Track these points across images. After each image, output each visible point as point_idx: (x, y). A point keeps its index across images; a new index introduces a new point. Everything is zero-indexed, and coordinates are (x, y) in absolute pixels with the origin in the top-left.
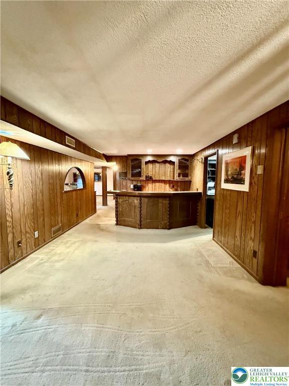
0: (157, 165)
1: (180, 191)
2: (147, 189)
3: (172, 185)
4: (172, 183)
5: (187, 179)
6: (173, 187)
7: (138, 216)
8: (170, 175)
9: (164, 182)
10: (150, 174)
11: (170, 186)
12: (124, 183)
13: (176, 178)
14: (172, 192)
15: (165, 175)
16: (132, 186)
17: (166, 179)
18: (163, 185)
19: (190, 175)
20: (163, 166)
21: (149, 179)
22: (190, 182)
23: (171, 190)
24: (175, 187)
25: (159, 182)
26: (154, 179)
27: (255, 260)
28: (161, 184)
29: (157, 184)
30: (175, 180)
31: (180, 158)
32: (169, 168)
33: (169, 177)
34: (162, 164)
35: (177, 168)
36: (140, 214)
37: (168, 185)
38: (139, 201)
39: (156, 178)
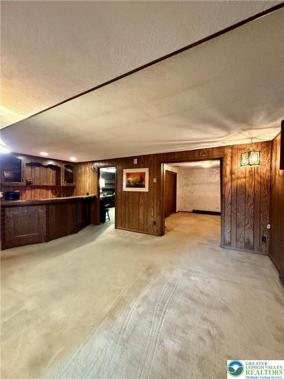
0: (38, 169)
2: (24, 196)
3: (54, 191)
4: (56, 189)
5: (71, 185)
6: (56, 193)
7: (45, 227)
8: (52, 180)
9: (46, 188)
10: (29, 178)
11: (52, 192)
15: (47, 181)
17: (48, 185)
18: (45, 191)
19: (75, 181)
20: (44, 170)
21: (30, 186)
22: (74, 187)
23: (54, 196)
24: (57, 193)
25: (40, 188)
26: (33, 185)
27: (155, 227)
28: (42, 190)
29: (38, 191)
30: (61, 186)
31: (66, 165)
32: (51, 173)
33: (51, 182)
34: (44, 168)
35: (64, 174)
36: (47, 224)
37: (50, 191)
38: (45, 210)
39: (37, 183)
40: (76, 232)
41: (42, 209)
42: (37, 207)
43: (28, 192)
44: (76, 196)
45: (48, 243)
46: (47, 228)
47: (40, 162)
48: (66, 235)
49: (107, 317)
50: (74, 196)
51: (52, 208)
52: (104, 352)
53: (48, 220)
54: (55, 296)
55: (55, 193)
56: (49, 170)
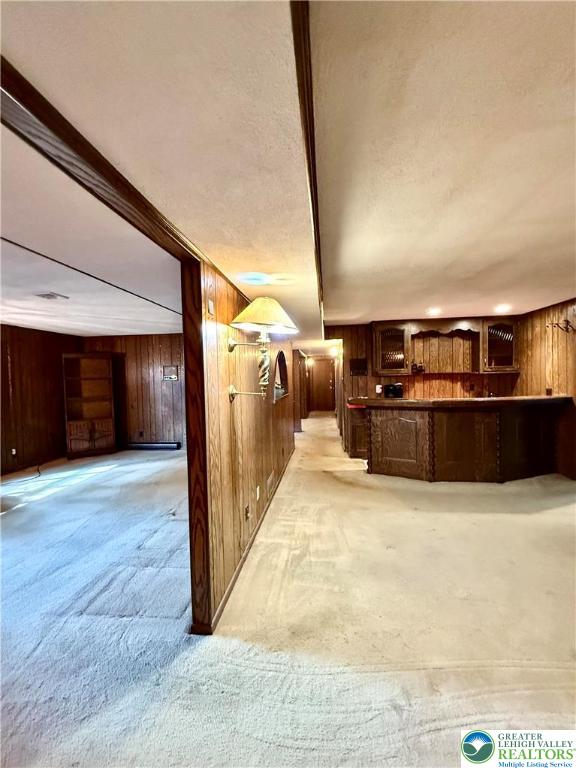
0: (435, 341)
1: (489, 396)
2: (412, 393)
3: (468, 384)
4: (470, 380)
5: (508, 369)
6: (472, 387)
7: (427, 453)
8: (464, 362)
9: (452, 377)
10: (418, 361)
11: (463, 386)
12: (361, 383)
13: (484, 368)
14: (469, 398)
15: (452, 363)
16: (379, 389)
17: (456, 371)
18: (448, 384)
19: (517, 360)
20: (446, 343)
21: (419, 373)
22: (516, 376)
23: (466, 394)
24: (475, 388)
25: (439, 379)
26: (427, 372)
28: (443, 382)
29: (435, 383)
30: (481, 372)
31: (491, 324)
32: (462, 347)
33: (462, 366)
34: (445, 338)
35: (486, 346)
36: (432, 448)
37: (459, 384)
38: (427, 419)
39: (433, 369)
40: (501, 481)
41: (422, 417)
42: (413, 412)
43: (419, 386)
44: (522, 395)
45: (433, 484)
46: (433, 456)
47: (435, 329)
48: (472, 479)
49: (423, 671)
50: (516, 395)
51: (441, 417)
52: (369, 715)
53: (432, 442)
54: (375, 570)
55: (470, 389)
56: (458, 341)
